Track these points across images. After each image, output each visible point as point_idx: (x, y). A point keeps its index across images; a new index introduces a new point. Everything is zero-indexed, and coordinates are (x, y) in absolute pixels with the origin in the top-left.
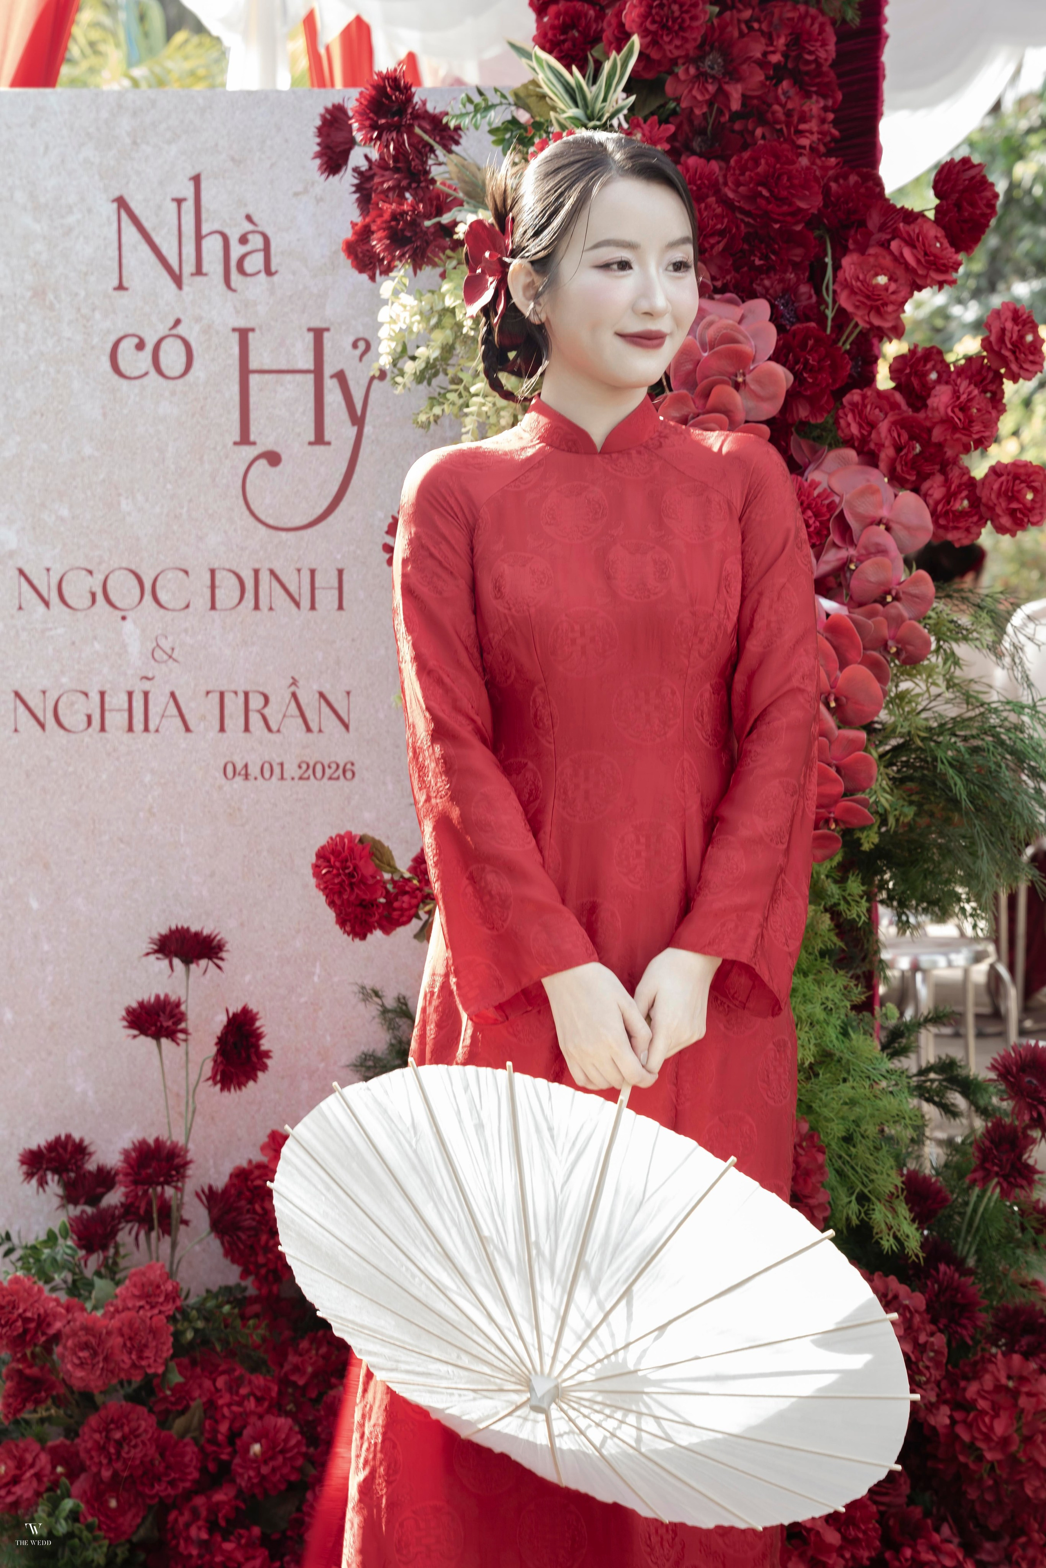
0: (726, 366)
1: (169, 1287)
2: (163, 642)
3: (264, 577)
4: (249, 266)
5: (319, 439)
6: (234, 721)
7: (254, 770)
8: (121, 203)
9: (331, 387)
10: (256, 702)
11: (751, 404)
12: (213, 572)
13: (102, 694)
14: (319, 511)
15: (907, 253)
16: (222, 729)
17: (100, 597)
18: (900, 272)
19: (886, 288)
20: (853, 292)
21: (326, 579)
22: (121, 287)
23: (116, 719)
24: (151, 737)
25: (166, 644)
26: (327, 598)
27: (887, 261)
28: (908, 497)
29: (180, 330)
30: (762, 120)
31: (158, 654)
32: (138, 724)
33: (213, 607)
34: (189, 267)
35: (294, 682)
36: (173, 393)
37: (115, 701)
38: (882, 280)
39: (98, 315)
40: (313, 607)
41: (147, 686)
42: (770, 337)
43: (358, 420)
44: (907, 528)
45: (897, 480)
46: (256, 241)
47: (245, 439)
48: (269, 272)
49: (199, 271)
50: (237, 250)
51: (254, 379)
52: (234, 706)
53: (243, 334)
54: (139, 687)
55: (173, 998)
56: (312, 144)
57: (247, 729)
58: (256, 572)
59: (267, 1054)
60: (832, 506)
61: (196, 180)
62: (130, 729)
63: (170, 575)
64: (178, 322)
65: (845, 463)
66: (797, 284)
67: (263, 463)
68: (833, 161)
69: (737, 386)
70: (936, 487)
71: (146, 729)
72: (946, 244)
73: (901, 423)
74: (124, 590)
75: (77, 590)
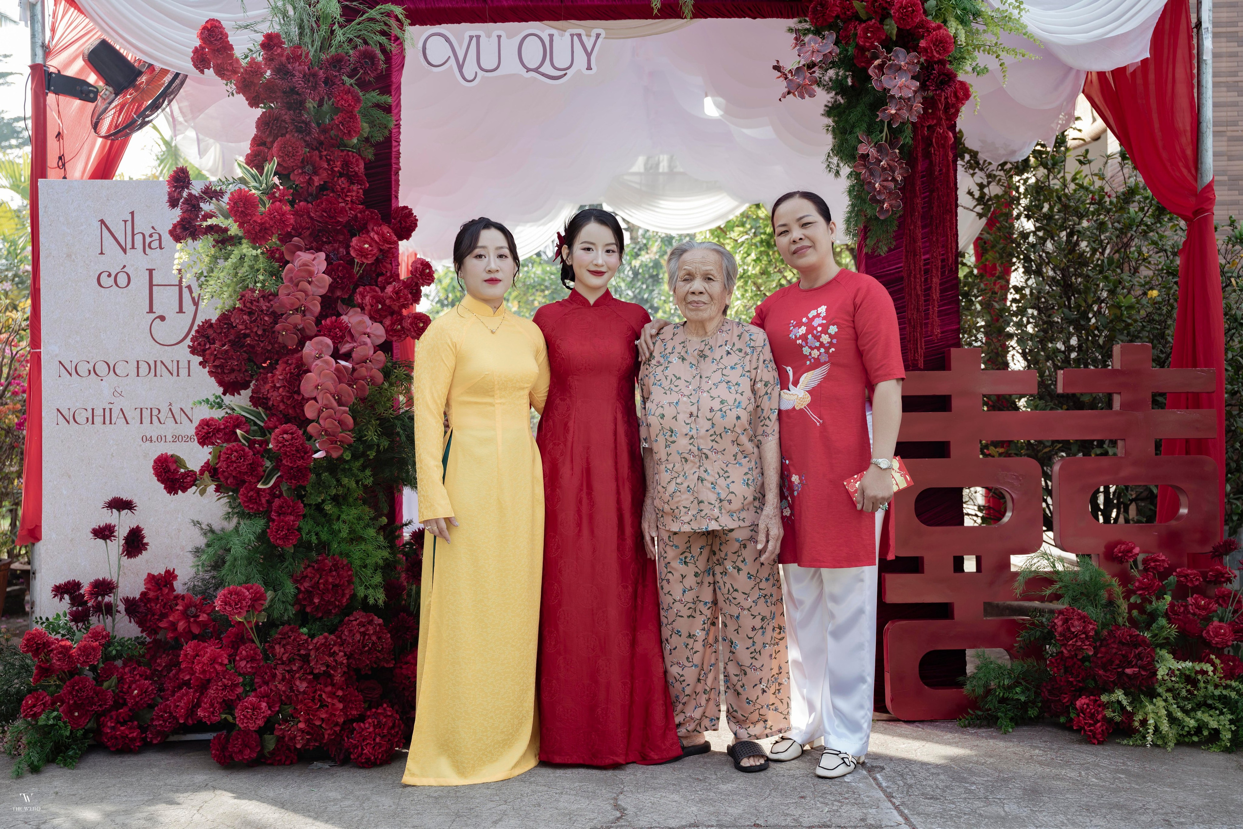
0: (304, 274)
1: (104, 633)
2: (117, 389)
3: (159, 364)
4: (153, 246)
5: (181, 311)
6: (146, 419)
7: (154, 439)
8: (102, 222)
9: (186, 292)
10: (155, 412)
11: (315, 289)
12: (138, 362)
13: (93, 409)
14: (181, 338)
15: (376, 237)
16: (141, 423)
17: (92, 372)
18: (373, 244)
19: (367, 249)
20: (355, 250)
21: (183, 365)
22: (102, 253)
23: (98, 419)
24: (113, 426)
25: (119, 390)
26: (184, 372)
27: (369, 240)
28: (377, 325)
29: (125, 270)
30: (333, 191)
31: (116, 394)
32: (107, 421)
33: (138, 375)
34: (129, 246)
35: (171, 404)
36: (122, 293)
37: (99, 412)
38: (366, 246)
39: (92, 264)
40: (178, 375)
41: (111, 406)
42: (324, 266)
43: (196, 304)
44: (376, 336)
45: (373, 318)
46: (156, 236)
47: (151, 311)
48: (161, 248)
49: (133, 247)
50: (148, 240)
51: (154, 288)
52: (147, 414)
53: (151, 271)
54: (108, 407)
55: (113, 524)
56: (166, 198)
57: (151, 423)
58: (155, 362)
59: (147, 544)
60: (348, 326)
61: (132, 213)
62: (104, 423)
64: (124, 266)
65: (356, 312)
66: (338, 249)
67: (158, 320)
68: (360, 206)
69: (310, 283)
70: (388, 322)
71: (111, 423)
72: (392, 234)
73: (373, 297)
74: (102, 369)
75: (83, 369)
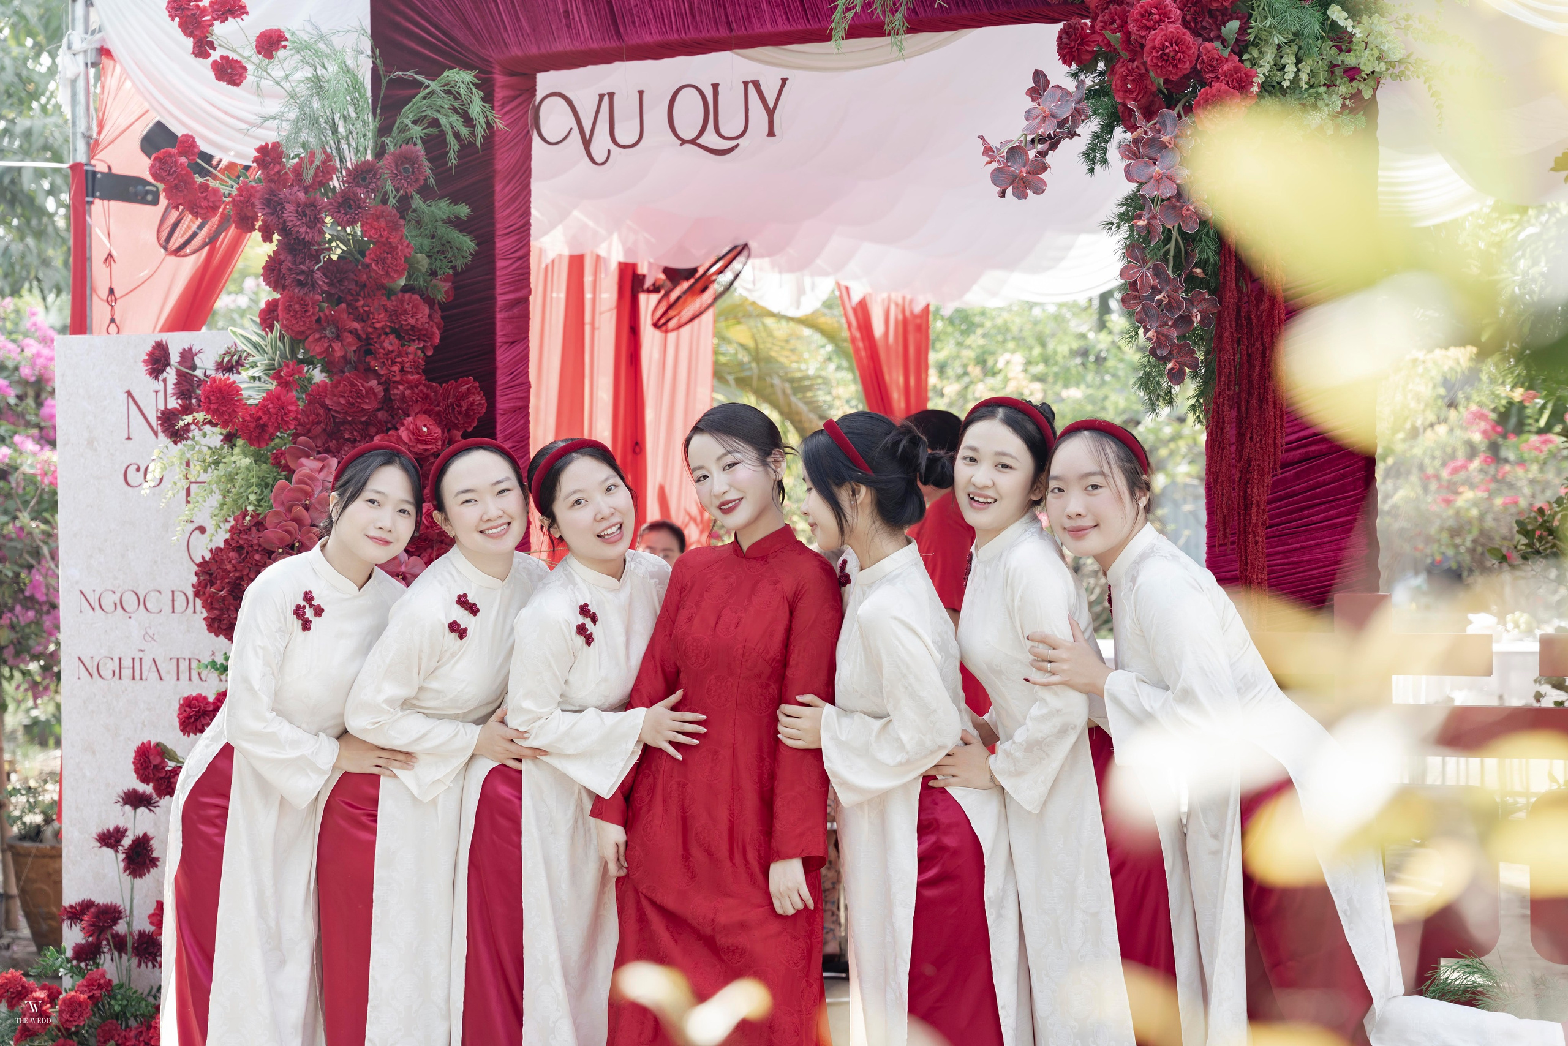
0: (298, 495)
2: (147, 631)
6: (184, 676)
8: (129, 393)
12: (173, 592)
13: (119, 659)
16: (178, 679)
17: (119, 605)
22: (129, 438)
23: (127, 673)
24: (143, 683)
25: (150, 632)
31: (147, 637)
32: (137, 676)
33: (173, 612)
35: (213, 654)
36: (154, 494)
37: (126, 663)
39: (118, 453)
41: (141, 654)
52: (184, 666)
53: (188, 462)
54: (137, 655)
55: (123, 826)
57: (190, 680)
62: (134, 678)
63: (152, 594)
67: (197, 532)
69: (307, 507)
71: (141, 678)
74: (130, 602)
75: (108, 601)
